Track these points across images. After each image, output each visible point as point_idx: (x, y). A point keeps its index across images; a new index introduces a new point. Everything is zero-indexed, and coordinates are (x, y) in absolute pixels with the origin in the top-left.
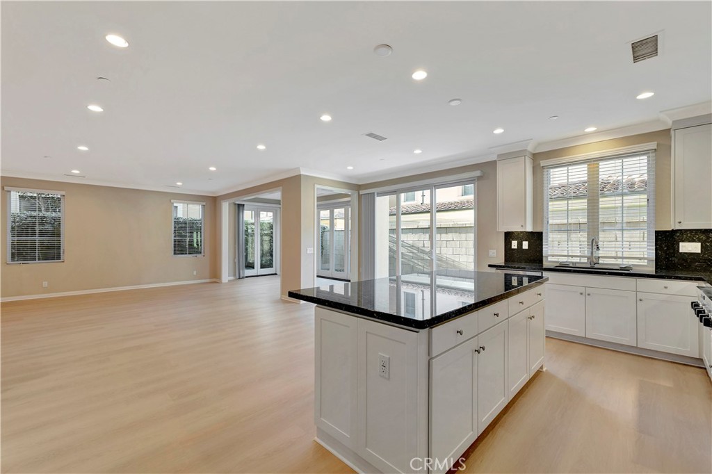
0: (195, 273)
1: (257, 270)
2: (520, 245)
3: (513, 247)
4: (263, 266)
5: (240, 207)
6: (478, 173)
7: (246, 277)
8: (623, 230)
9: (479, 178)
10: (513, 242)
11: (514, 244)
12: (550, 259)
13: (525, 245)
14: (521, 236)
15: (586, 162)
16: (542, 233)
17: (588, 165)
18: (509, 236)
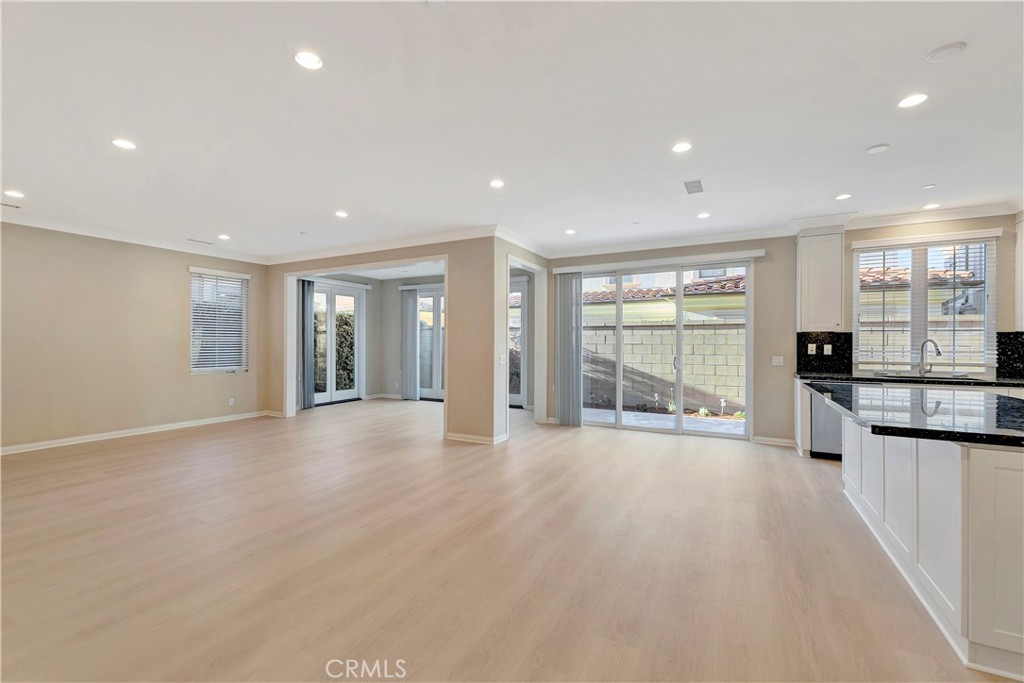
0: (231, 402)
1: (332, 393)
2: (820, 349)
3: (809, 352)
4: (339, 387)
5: (305, 286)
6: (761, 252)
7: (317, 405)
8: (954, 330)
9: (757, 259)
10: (809, 345)
11: (812, 349)
12: (861, 367)
13: (828, 349)
14: (820, 339)
15: (909, 247)
16: (851, 334)
17: (913, 251)
18: (803, 339)
